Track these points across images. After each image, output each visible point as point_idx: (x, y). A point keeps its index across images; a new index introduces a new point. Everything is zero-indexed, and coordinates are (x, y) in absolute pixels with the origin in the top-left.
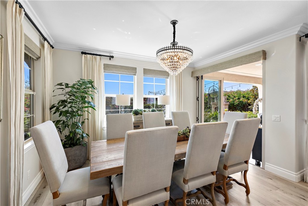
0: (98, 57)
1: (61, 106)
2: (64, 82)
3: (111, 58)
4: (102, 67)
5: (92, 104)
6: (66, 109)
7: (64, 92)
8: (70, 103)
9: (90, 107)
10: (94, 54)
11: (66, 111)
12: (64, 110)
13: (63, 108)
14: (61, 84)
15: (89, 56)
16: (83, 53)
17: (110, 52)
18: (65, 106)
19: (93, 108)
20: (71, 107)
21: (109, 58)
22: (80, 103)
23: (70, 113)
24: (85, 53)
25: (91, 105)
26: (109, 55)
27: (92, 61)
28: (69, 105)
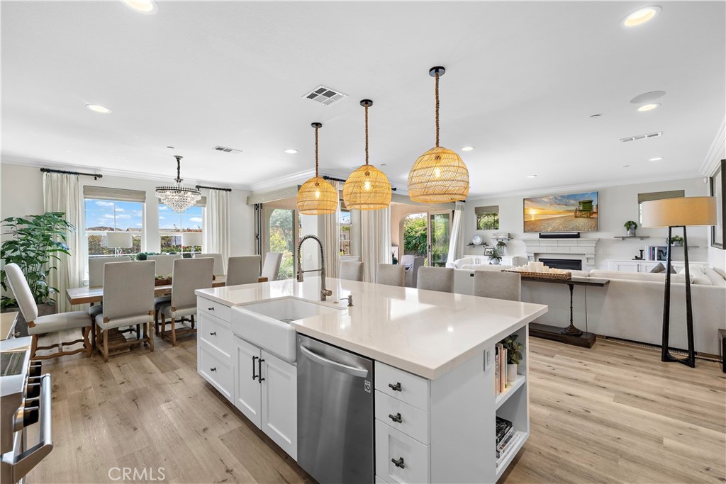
0: (73, 176)
1: (8, 249)
2: (16, 216)
3: (98, 178)
4: (81, 190)
5: (64, 245)
6: (18, 253)
7: (14, 229)
8: (22, 245)
9: (60, 250)
10: (64, 172)
11: (17, 256)
12: (14, 254)
13: (13, 252)
14: (10, 219)
15: (55, 175)
16: (43, 170)
17: (95, 169)
18: (16, 250)
19: (65, 251)
20: (25, 251)
21: (94, 177)
22: (41, 245)
23: (24, 260)
24: (48, 171)
25: (63, 247)
26: (93, 173)
27: (62, 182)
28: (22, 248)
